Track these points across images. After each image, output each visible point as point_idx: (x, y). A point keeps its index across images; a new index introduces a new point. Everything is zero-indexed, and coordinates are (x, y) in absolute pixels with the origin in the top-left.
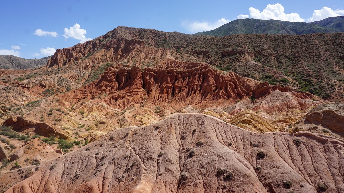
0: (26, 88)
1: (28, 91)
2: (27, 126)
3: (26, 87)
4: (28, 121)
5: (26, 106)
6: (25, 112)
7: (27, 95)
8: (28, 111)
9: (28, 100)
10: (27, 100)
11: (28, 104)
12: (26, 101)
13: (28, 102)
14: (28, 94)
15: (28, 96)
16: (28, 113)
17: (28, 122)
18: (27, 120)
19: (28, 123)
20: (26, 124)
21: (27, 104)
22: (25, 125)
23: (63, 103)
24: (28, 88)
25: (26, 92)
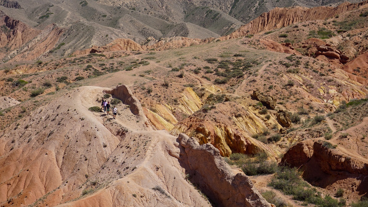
0: (336, 61)
1: (343, 68)
2: (340, 170)
3: (337, 58)
4: (341, 157)
5: (337, 112)
6: (334, 130)
7: (339, 81)
8: (341, 126)
9: (343, 95)
10: (340, 95)
11: (343, 107)
12: (338, 98)
13: (343, 102)
14: (343, 79)
15: (343, 82)
16: (343, 132)
17: (343, 160)
18: (340, 153)
19: (342, 163)
20: (338, 164)
21: (340, 107)
22: (334, 167)
24: (344, 60)
25: (336, 70)
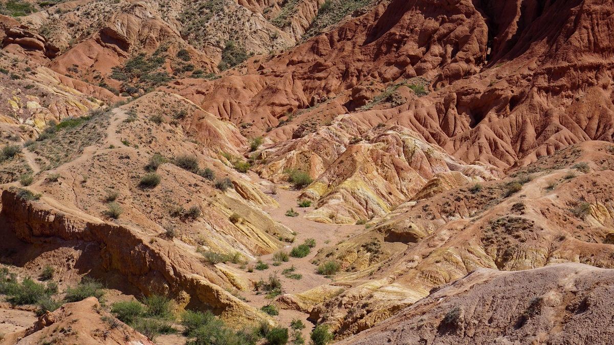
0: (39, 53)
1: (49, 66)
2: (48, 236)
3: (40, 48)
4: (48, 213)
5: (41, 139)
6: (36, 169)
7: (43, 87)
8: (48, 163)
9: (51, 110)
10: (45, 110)
11: (51, 131)
12: (42, 116)
13: (52, 123)
14: (50, 83)
15: (51, 90)
16: (51, 172)
17: (52, 218)
18: (46, 207)
19: (50, 224)
20: (43, 226)
21: (46, 131)
22: (36, 231)
23: (209, 129)
24: (51, 52)
25: (39, 69)
